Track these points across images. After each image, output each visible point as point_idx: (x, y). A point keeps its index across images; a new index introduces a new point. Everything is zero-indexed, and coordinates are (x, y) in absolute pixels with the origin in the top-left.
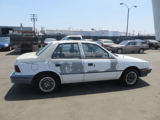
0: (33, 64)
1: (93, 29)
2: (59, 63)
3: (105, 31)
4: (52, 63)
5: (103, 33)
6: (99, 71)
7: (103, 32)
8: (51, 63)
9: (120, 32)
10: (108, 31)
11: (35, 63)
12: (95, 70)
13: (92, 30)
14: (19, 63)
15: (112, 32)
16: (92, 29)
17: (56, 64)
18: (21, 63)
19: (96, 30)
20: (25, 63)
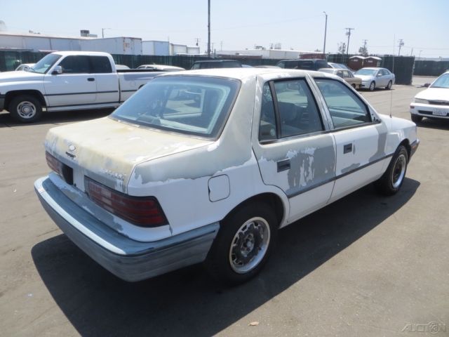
0: (212, 176)
1: (85, 33)
2: (284, 158)
3: (132, 39)
4: (268, 160)
5: (127, 45)
6: (359, 164)
7: (127, 41)
8: (265, 159)
9: (172, 45)
10: (141, 39)
11: (219, 172)
12: (354, 164)
13: (82, 36)
14: (160, 183)
15: (152, 43)
16: (82, 31)
17: (278, 163)
18: (167, 182)
19: (96, 36)
20: (186, 178)
